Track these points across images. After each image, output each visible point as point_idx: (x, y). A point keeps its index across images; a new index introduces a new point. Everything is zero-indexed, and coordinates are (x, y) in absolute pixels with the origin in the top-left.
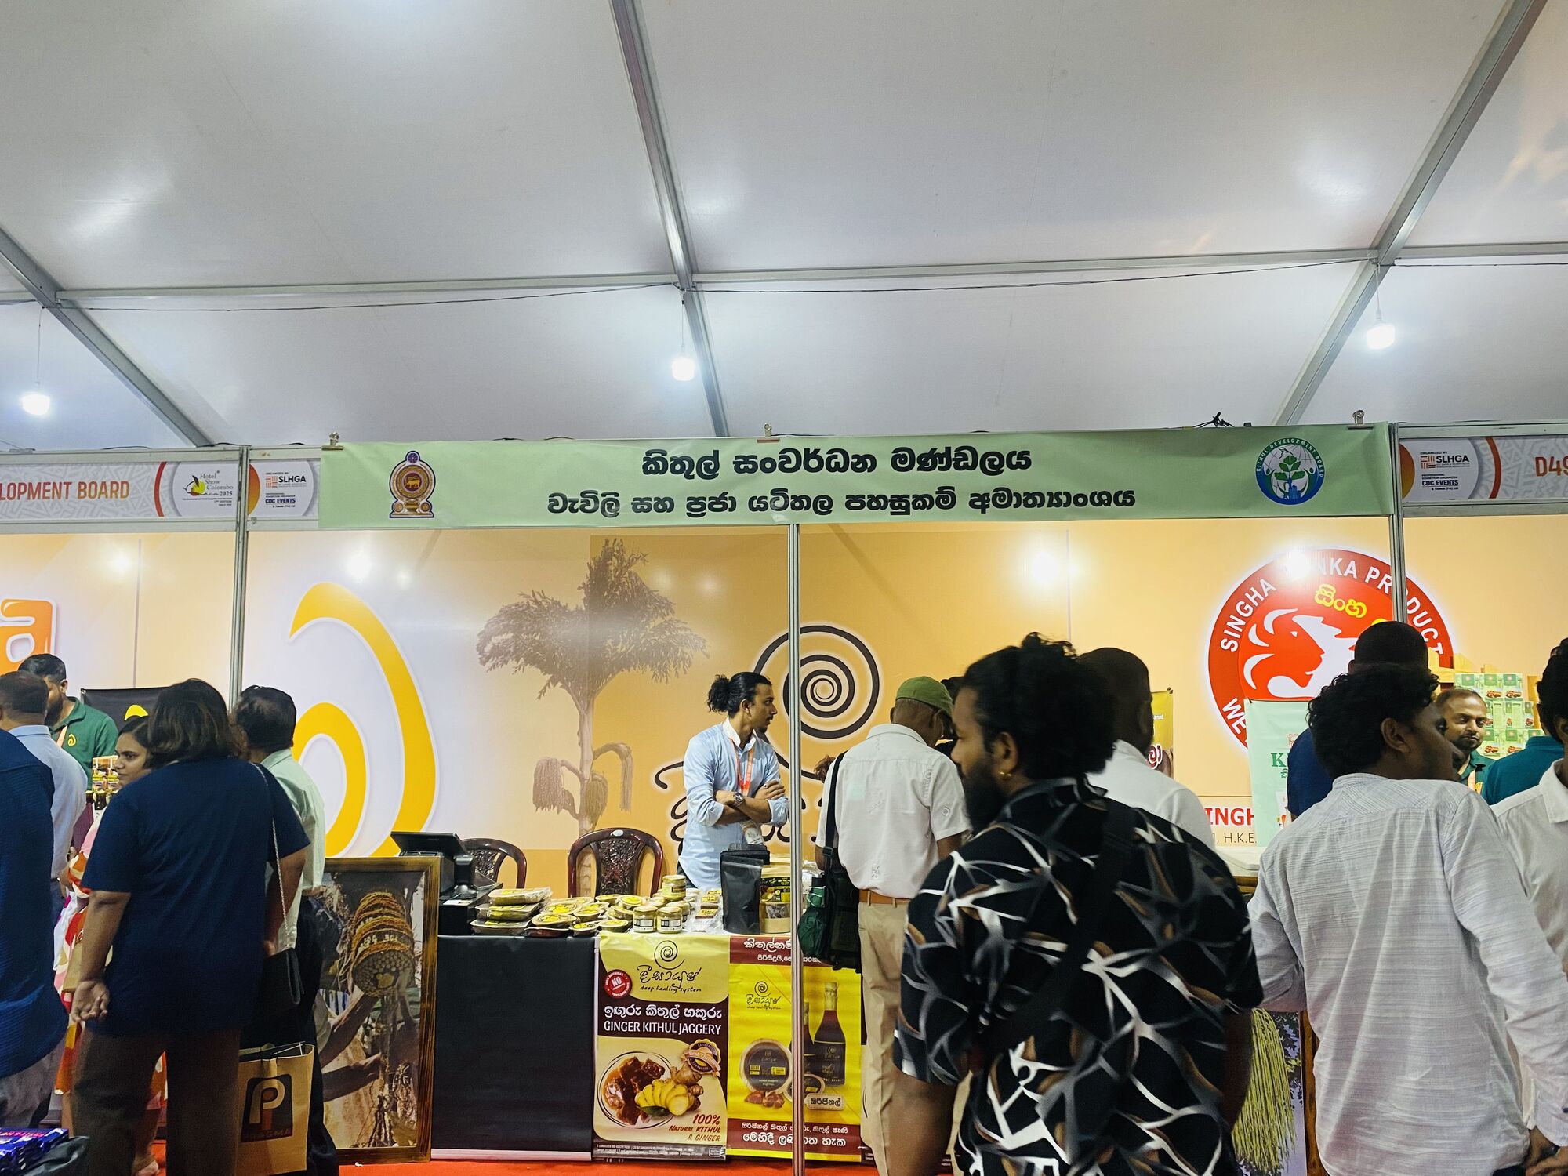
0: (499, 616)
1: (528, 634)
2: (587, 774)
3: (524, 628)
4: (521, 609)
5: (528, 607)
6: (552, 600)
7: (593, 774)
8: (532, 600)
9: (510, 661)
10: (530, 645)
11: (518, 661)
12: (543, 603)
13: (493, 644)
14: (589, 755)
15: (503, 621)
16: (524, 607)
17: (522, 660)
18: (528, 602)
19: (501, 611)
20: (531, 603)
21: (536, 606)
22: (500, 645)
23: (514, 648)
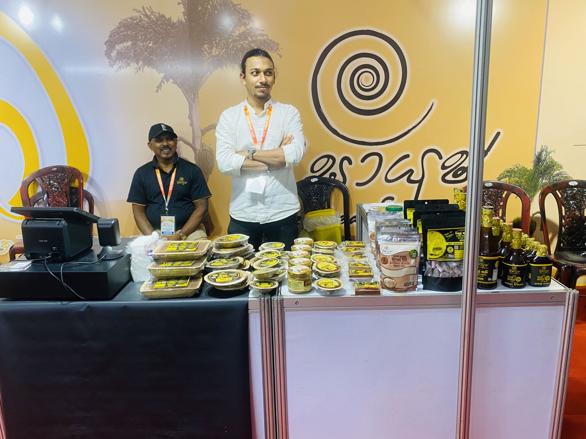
0: (119, 28)
1: (143, 42)
2: (198, 147)
3: (140, 37)
4: (135, 22)
5: (141, 20)
6: (159, 14)
7: (202, 145)
8: (143, 15)
9: (132, 64)
10: (146, 51)
11: (138, 63)
12: (152, 16)
13: (118, 51)
14: (198, 133)
15: (122, 32)
16: (138, 20)
17: (141, 63)
18: (140, 16)
19: (120, 24)
20: (142, 16)
21: (146, 19)
22: (123, 51)
23: (134, 54)
